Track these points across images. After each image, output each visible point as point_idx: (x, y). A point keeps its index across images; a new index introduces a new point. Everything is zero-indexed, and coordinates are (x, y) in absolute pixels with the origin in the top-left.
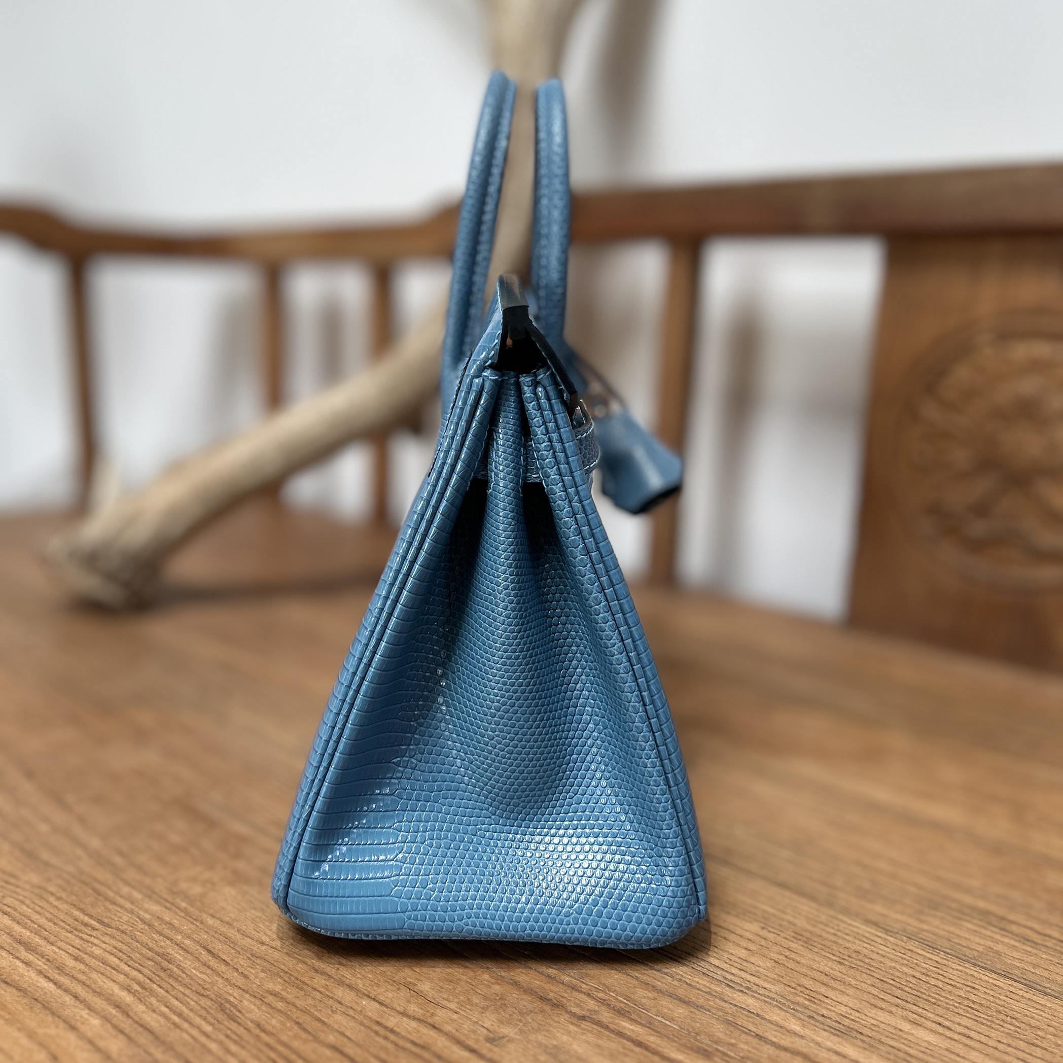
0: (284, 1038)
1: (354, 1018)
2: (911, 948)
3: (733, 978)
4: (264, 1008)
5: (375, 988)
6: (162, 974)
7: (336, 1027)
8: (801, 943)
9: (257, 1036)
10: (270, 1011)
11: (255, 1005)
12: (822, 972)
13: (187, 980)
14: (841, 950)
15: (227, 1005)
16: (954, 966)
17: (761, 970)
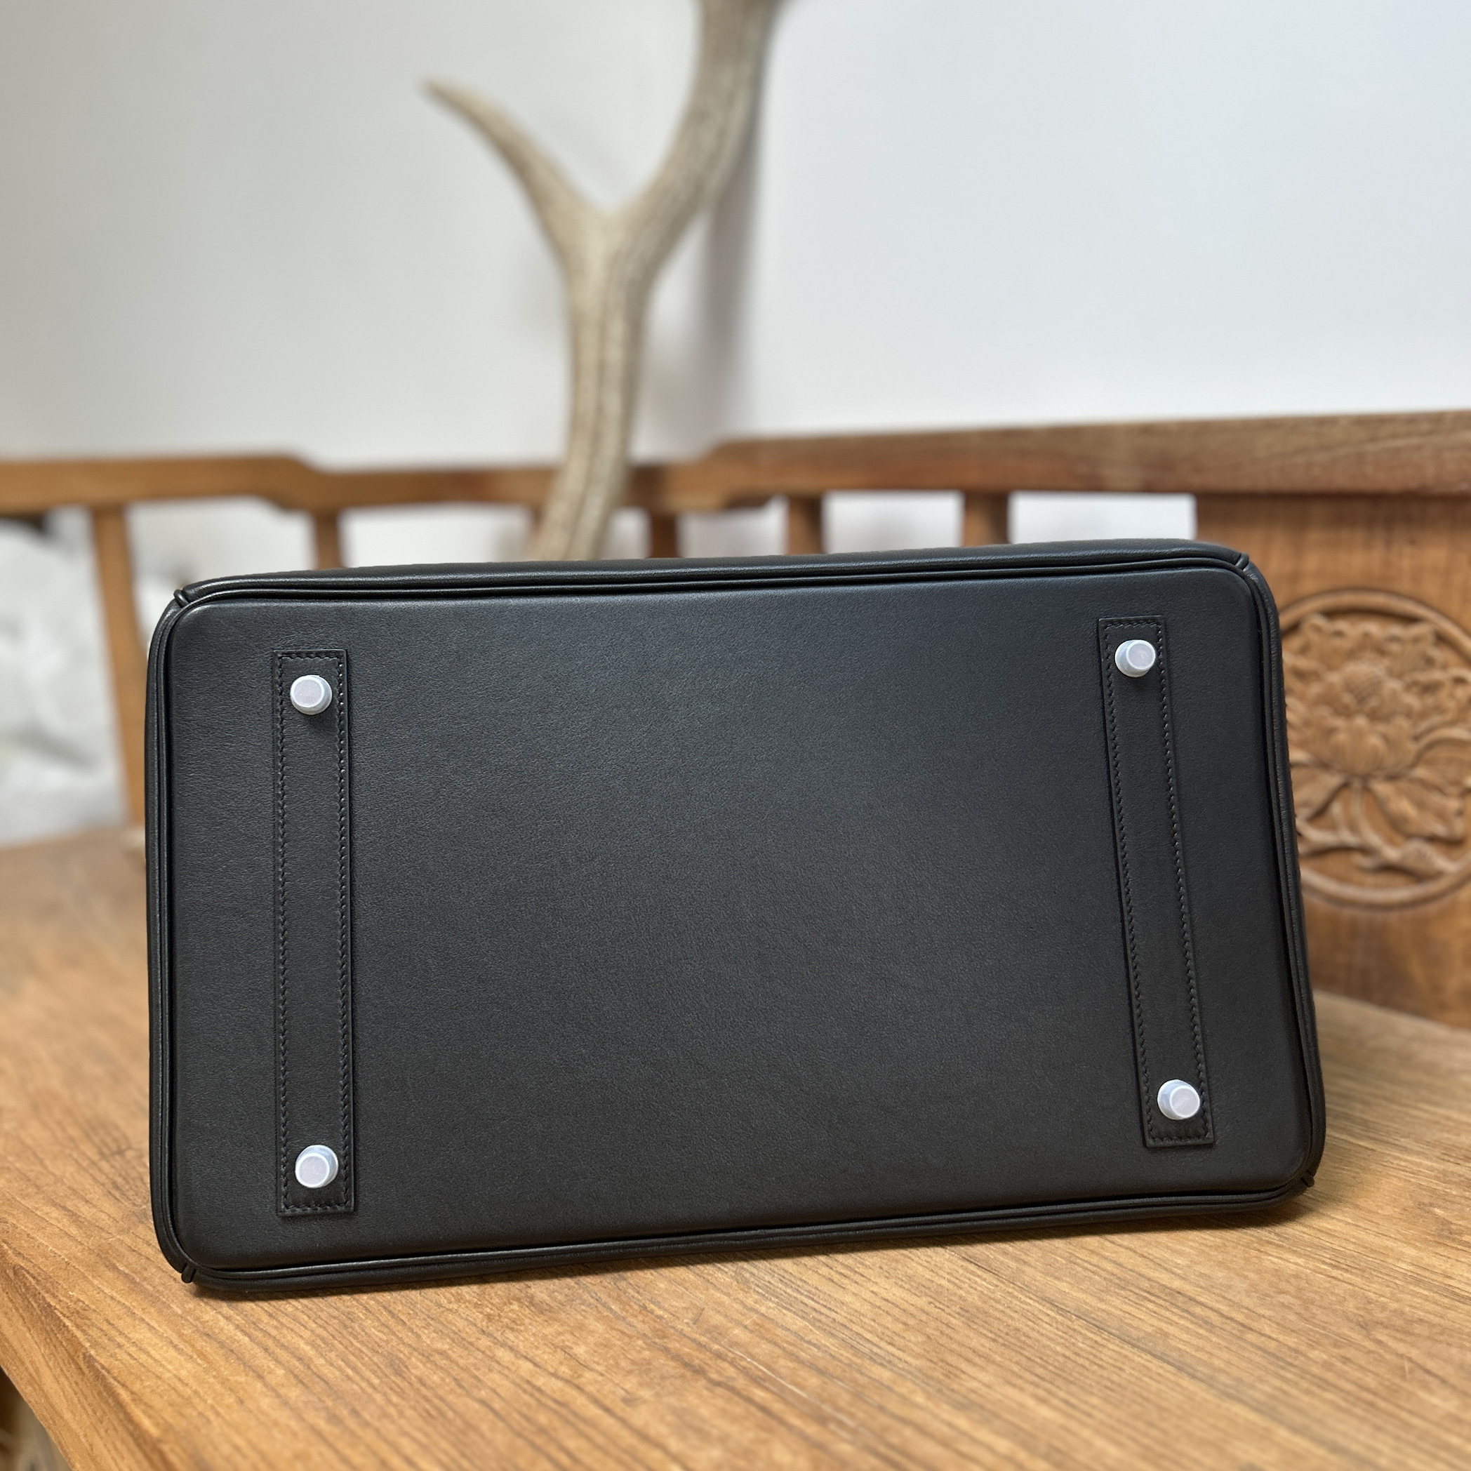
0: (441, 1392)
1: (507, 1376)
2: (1076, 1327)
3: (878, 1351)
4: (429, 1365)
5: (534, 1350)
6: (345, 1332)
7: (489, 1384)
8: (963, 1319)
9: (418, 1389)
10: (434, 1368)
11: (421, 1362)
12: (970, 1349)
13: (365, 1338)
14: (1001, 1328)
15: (397, 1362)
16: (1111, 1346)
17: (909, 1344)
